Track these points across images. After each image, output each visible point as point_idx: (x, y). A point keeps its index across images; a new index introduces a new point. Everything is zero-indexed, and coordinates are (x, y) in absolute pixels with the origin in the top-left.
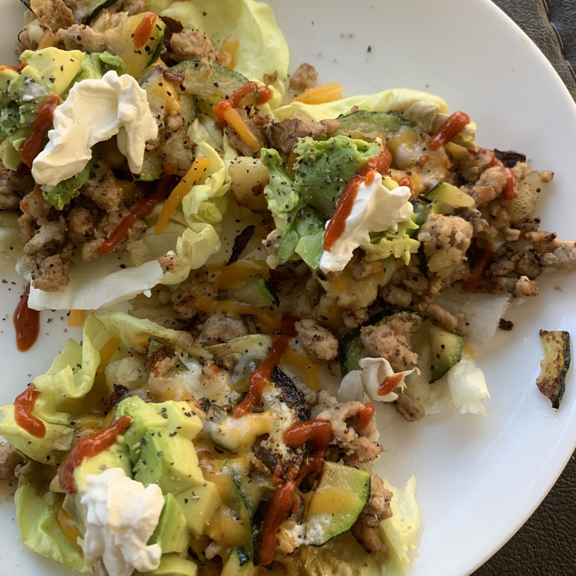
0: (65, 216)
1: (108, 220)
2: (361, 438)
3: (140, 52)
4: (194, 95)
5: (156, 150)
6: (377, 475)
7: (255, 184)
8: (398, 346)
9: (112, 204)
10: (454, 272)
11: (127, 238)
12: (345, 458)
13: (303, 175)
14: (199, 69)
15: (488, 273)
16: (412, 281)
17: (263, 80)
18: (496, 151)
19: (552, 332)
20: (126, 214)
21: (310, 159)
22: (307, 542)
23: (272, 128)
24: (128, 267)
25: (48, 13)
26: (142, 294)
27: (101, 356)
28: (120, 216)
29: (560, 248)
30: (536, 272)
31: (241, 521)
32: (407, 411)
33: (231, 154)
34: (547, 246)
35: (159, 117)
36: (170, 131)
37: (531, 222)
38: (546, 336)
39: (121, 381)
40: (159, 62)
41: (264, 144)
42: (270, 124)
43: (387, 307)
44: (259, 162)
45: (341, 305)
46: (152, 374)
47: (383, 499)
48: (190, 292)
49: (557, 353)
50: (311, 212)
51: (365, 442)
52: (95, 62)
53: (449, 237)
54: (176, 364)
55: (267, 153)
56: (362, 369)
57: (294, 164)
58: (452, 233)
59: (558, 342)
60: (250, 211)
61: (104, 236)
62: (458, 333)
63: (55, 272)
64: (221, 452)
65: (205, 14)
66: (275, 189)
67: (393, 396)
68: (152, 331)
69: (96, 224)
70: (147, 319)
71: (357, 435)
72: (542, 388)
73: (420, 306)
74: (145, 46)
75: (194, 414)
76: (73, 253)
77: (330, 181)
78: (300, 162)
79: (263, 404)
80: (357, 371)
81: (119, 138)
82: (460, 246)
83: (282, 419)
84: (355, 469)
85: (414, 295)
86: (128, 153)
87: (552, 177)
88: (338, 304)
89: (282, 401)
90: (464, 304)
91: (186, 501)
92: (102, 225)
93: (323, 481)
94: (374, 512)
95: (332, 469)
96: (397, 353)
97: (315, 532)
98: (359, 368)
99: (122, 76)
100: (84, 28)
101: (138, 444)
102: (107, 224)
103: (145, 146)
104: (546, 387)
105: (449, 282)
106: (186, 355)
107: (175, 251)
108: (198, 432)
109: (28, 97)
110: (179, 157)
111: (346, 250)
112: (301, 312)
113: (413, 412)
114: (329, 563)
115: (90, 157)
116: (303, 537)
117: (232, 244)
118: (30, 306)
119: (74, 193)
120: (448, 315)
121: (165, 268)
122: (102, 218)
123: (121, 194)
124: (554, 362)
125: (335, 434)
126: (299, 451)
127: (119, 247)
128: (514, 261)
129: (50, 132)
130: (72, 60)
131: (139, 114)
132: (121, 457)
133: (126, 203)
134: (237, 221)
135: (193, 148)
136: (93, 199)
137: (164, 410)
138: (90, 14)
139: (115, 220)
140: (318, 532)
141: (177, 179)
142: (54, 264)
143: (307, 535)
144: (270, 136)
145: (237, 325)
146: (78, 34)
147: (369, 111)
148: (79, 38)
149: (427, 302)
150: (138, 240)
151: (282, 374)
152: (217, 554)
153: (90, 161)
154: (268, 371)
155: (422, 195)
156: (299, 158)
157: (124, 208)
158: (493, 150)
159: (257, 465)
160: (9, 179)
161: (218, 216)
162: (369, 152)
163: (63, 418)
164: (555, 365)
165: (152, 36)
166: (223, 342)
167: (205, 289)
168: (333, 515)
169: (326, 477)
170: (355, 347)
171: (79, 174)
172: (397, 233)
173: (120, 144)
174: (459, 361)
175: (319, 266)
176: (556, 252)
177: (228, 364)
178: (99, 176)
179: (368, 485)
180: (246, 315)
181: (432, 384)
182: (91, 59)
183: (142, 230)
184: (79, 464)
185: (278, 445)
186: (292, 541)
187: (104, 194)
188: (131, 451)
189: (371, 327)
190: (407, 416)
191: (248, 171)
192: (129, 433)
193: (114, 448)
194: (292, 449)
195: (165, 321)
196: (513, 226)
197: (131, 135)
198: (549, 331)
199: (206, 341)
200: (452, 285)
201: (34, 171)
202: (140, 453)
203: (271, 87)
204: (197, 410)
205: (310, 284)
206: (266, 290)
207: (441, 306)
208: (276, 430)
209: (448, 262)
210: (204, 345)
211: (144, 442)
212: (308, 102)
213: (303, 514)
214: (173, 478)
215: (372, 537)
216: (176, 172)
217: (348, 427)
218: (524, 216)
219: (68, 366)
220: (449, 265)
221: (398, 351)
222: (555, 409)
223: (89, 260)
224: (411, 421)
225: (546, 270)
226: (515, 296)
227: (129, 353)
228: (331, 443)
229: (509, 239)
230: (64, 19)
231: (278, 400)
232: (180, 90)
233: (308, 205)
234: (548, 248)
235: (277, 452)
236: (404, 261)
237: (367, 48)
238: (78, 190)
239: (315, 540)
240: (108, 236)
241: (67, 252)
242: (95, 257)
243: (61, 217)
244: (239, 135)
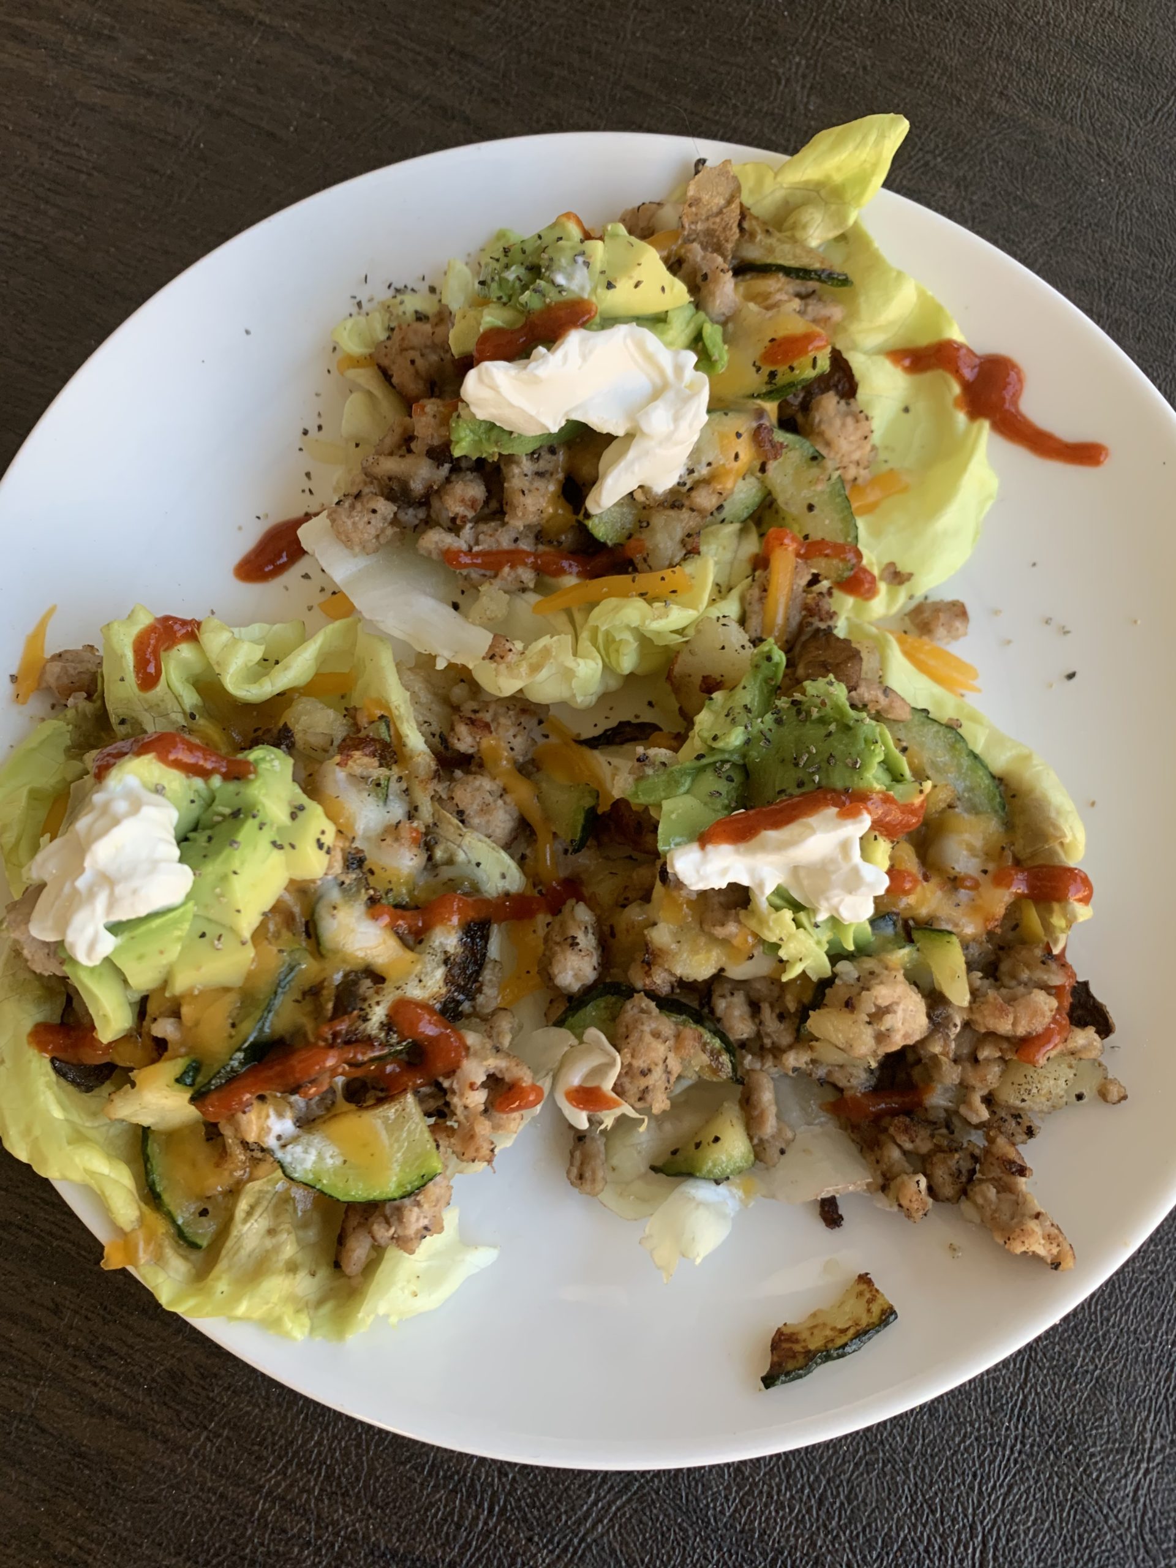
0: (452, 470)
1: (497, 530)
2: (482, 1118)
3: (758, 369)
4: (769, 493)
5: (644, 508)
6: (452, 1187)
7: (715, 674)
8: (656, 1065)
9: (520, 514)
10: (841, 1066)
11: (496, 576)
12: (440, 1121)
13: (779, 722)
14: (809, 467)
15: (885, 1121)
16: (774, 1016)
17: (883, 566)
18: (1085, 984)
19: (877, 1291)
20: (525, 545)
21: (809, 713)
22: (279, 1154)
23: (818, 630)
24: (460, 613)
25: (704, 213)
26: (435, 657)
27: (312, 680)
28: (516, 540)
29: (1013, 1197)
30: (948, 1191)
31: (233, 1032)
32: (582, 1164)
33: (731, 608)
34: (1001, 1175)
35: (691, 471)
36: (687, 503)
37: (1019, 1123)
38: (863, 1287)
39: (297, 729)
40: (771, 407)
41: (787, 641)
42: (823, 626)
43: (706, 1010)
44: (750, 651)
45: (648, 938)
46: (338, 758)
47: (424, 1222)
48: (493, 720)
49: (850, 1323)
50: (738, 778)
51: (483, 1128)
52: (692, 325)
53: (878, 1007)
54: (379, 779)
55: (770, 651)
56: (581, 1042)
57: (784, 699)
58: (887, 1007)
59: (869, 1311)
60: (677, 706)
61: (472, 543)
62: (758, 1150)
63: (369, 523)
64: (308, 935)
65: (906, 410)
66: (730, 704)
67: (581, 1120)
68: (397, 713)
69: (479, 520)
70: (408, 694)
71: (482, 1107)
72: (780, 1340)
73: (749, 1057)
74: (773, 369)
75: (328, 852)
76: (416, 526)
77: (802, 764)
78: (794, 703)
79: (421, 942)
80: (572, 1037)
81: (614, 444)
82: (881, 1037)
83: (420, 981)
84: (434, 1144)
85: (759, 1036)
86: (605, 475)
87: (1119, 1101)
88: (646, 932)
89: (446, 962)
90: (809, 1124)
91: (203, 935)
92: (483, 527)
93: (381, 1109)
94: (396, 1223)
95: (408, 1110)
96: (645, 1073)
97: (303, 1155)
98: (579, 1037)
99: (700, 373)
100: (722, 270)
101: (227, 811)
102: (490, 532)
103: (635, 487)
104: (785, 1345)
105: (821, 1072)
106: (404, 786)
107: (525, 648)
108: (308, 877)
109: (560, 279)
110: (661, 546)
111: (724, 872)
112: (594, 893)
113: (588, 1174)
114: (277, 1215)
115: (555, 429)
116: (282, 1142)
117: (613, 723)
118: (301, 532)
119: (491, 451)
120: (772, 1111)
121: (491, 654)
122: (493, 520)
123: (544, 515)
124: (833, 1329)
125: (459, 1073)
126: (394, 1038)
127: (475, 575)
128: (935, 1145)
129: (541, 349)
130: (663, 289)
131: (668, 439)
132: (193, 802)
133: (540, 535)
134: (650, 704)
135: (691, 551)
136: (506, 485)
137: (301, 808)
138: (758, 263)
139: (504, 540)
140: (304, 1160)
141: (630, 569)
142: (379, 512)
143: (289, 1147)
144: (804, 638)
145: (502, 821)
146: (708, 271)
147: (971, 747)
148: (705, 277)
149: (763, 1065)
150: (506, 592)
151: (486, 938)
152: (168, 1039)
153: (550, 434)
154: (472, 914)
155: (911, 923)
156: (797, 696)
157: (532, 536)
158: (1081, 979)
159: (325, 992)
160: (442, 360)
161: (627, 662)
162: (899, 787)
163: (190, 698)
164: (828, 1333)
165: (795, 365)
166: (462, 821)
167: (515, 736)
168: (345, 1162)
169: (390, 1111)
170: (605, 1008)
171: (520, 435)
172: (817, 926)
173: (608, 454)
174: (717, 1182)
175: (669, 851)
176: (1003, 1195)
177: (439, 854)
178: (542, 465)
179: (426, 1181)
180: (529, 825)
181: (653, 1173)
182: (693, 316)
183: (522, 585)
184: (139, 754)
185: (378, 1003)
186: (265, 1130)
187: (523, 492)
188: (210, 809)
189: (653, 1004)
190: (575, 1171)
191: (723, 648)
192: (232, 787)
193: (198, 783)
194: (388, 1026)
195: (426, 719)
196: (989, 1100)
197: (631, 454)
198: (876, 1286)
199: (444, 796)
200: (822, 1082)
201: (472, 376)
202: (219, 823)
203: (883, 587)
204: (338, 856)
205: (642, 874)
206: (581, 819)
207: (777, 1091)
208: (397, 985)
209: (840, 1036)
210: (436, 799)
211: (236, 814)
212: (908, 654)
213: (314, 1120)
214: (218, 890)
215: (358, 1251)
216: (638, 558)
217: (484, 1085)
218: (1018, 1103)
219: (263, 648)
220: (837, 1043)
221: (650, 1070)
222: (762, 1385)
223: (422, 552)
224: (572, 1183)
225: (965, 1206)
226: (884, 1188)
227: (346, 709)
228: (441, 1079)
229: (963, 1110)
230: (718, 237)
231: (443, 957)
232: (758, 467)
233: (744, 766)
234: (1000, 1179)
235: (368, 1010)
236: (784, 971)
237: (1070, 671)
238: (500, 454)
239: (291, 1163)
240: (476, 549)
241: (410, 516)
242: (435, 556)
243: (447, 466)
244: (766, 597)
